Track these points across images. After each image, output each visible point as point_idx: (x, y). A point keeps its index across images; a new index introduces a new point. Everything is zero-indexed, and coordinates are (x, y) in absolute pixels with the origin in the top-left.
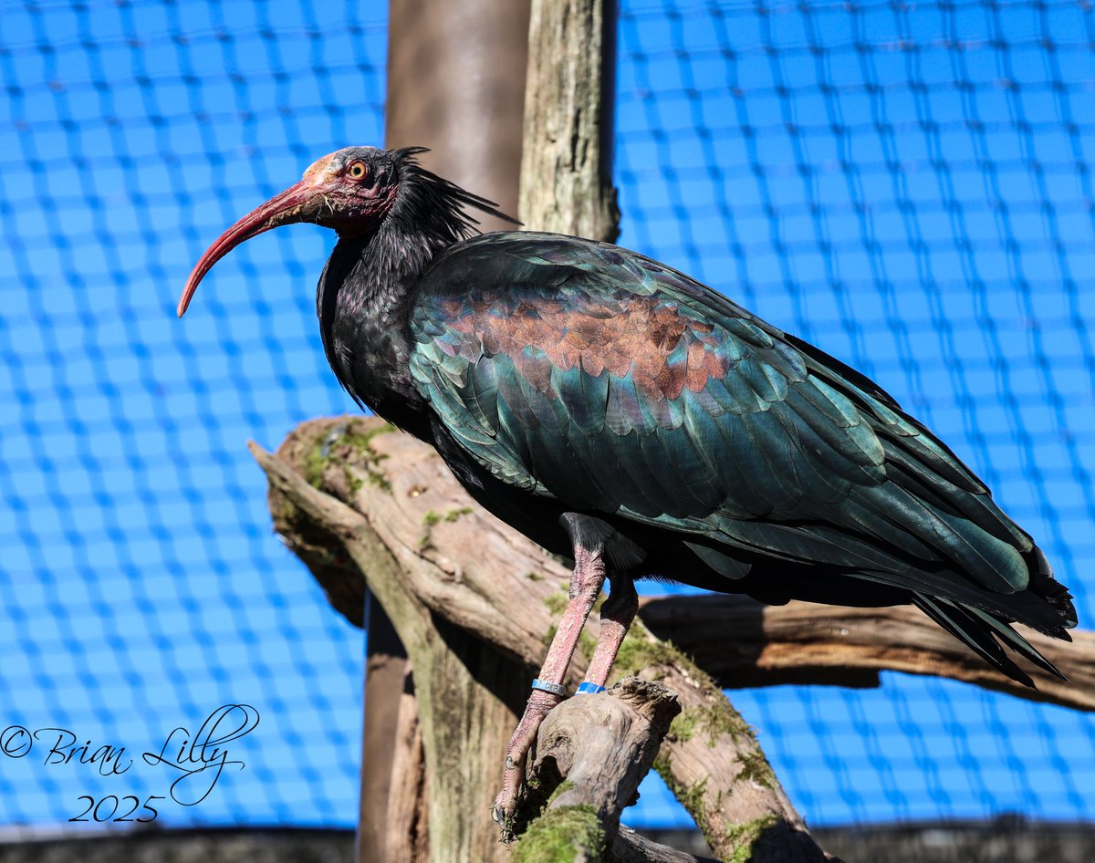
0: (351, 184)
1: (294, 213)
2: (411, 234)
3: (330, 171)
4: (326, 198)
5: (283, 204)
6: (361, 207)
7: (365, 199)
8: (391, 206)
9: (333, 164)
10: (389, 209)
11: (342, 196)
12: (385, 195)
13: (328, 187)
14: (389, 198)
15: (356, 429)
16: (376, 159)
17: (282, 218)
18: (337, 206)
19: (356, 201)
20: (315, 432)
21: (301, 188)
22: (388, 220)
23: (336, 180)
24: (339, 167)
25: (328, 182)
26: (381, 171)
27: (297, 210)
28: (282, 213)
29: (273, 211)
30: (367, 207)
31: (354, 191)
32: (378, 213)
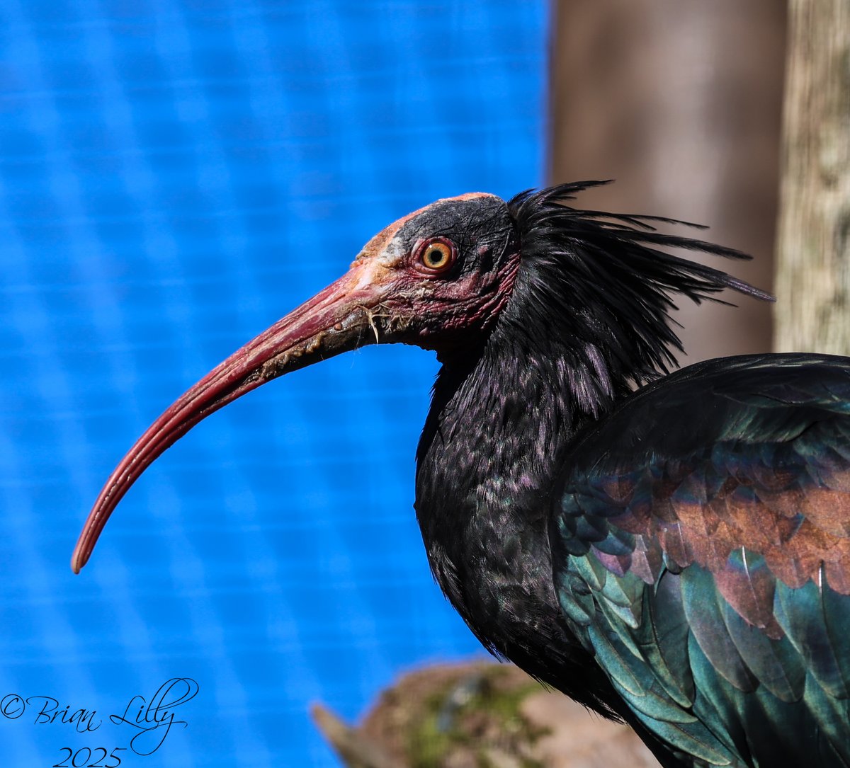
0: (422, 279)
1: (309, 348)
2: (540, 352)
3: (385, 262)
4: (371, 316)
5: (291, 335)
6: (443, 316)
7: (451, 301)
8: (504, 306)
9: (390, 250)
10: (499, 312)
11: (408, 302)
12: (494, 286)
13: (380, 290)
14: (500, 292)
15: (498, 684)
16: (473, 227)
17: (285, 361)
18: (395, 323)
19: (434, 306)
20: (428, 690)
21: (332, 297)
22: (500, 332)
23: (395, 275)
24: (398, 253)
25: (379, 280)
26: (482, 247)
27: (315, 343)
28: (286, 354)
29: (270, 351)
30: (457, 315)
31: (430, 292)
32: (479, 321)
